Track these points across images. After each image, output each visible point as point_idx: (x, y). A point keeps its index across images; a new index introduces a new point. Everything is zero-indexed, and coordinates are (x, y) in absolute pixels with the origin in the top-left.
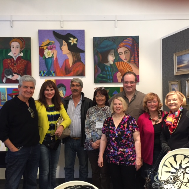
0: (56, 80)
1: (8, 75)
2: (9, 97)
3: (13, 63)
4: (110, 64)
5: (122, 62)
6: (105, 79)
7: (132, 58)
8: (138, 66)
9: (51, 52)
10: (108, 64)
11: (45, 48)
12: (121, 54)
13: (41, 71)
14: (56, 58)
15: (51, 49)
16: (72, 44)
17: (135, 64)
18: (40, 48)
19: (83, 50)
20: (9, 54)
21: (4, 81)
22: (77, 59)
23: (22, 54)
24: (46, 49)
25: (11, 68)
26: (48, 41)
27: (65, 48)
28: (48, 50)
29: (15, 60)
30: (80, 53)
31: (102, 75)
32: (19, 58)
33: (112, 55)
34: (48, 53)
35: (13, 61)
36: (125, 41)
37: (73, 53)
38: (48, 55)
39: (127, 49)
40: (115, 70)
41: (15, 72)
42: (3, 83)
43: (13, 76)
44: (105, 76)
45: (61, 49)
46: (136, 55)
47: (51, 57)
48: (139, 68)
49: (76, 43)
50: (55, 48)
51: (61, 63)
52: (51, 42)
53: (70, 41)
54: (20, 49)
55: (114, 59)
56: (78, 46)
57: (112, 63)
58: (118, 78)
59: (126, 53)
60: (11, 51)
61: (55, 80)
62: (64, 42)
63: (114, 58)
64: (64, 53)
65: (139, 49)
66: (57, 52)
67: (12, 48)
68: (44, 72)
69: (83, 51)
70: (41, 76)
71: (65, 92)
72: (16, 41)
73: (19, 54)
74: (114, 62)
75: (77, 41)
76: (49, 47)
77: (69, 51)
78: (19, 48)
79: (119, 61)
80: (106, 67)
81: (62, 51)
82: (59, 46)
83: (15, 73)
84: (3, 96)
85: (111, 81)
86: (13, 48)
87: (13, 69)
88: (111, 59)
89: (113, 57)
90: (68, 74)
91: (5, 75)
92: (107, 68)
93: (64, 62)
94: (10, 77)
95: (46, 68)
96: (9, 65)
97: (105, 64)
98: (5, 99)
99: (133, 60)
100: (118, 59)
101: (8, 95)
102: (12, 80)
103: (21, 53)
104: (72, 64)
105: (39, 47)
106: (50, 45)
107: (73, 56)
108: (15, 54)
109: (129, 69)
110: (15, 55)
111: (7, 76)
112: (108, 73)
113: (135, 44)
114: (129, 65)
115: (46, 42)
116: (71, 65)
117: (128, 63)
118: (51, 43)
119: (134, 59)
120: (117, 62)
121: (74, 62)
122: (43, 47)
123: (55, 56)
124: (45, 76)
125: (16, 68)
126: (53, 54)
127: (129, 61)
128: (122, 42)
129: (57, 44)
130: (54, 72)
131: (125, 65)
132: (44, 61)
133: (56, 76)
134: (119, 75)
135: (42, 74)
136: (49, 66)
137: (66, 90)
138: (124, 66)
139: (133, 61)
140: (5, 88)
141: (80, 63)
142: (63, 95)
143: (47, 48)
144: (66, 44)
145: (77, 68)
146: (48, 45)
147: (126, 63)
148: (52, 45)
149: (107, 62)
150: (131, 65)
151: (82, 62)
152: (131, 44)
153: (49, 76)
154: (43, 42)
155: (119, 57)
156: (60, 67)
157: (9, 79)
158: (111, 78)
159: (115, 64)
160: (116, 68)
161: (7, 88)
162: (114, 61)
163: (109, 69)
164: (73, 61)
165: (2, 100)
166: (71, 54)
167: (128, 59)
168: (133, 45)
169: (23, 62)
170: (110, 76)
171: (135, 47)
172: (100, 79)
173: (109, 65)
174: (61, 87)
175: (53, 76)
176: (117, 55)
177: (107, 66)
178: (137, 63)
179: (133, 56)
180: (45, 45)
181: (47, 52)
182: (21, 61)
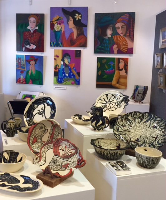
0: (63, 50)
1: (27, 45)
2: (27, 62)
3: (30, 35)
4: (108, 38)
5: (119, 36)
6: (103, 51)
7: (128, 32)
8: (132, 40)
9: (60, 26)
10: (106, 38)
11: (55, 22)
12: (118, 29)
13: (52, 42)
14: (64, 32)
15: (60, 24)
16: (77, 19)
17: (130, 37)
19: (86, 25)
20: (27, 28)
21: (24, 49)
22: (80, 33)
23: (37, 28)
24: (56, 24)
25: (29, 39)
26: (57, 17)
27: (71, 23)
28: (58, 24)
29: (32, 32)
30: (84, 27)
31: (100, 47)
32: (35, 31)
33: (110, 29)
34: (57, 27)
35: (30, 33)
36: (122, 16)
37: (77, 27)
38: (58, 29)
39: (123, 24)
40: (112, 42)
41: (32, 42)
42: (23, 51)
44: (103, 48)
45: (68, 24)
46: (132, 30)
47: (60, 31)
48: (133, 41)
49: (80, 18)
51: (67, 36)
52: (60, 18)
53: (75, 17)
54: (36, 23)
55: (112, 33)
56: (82, 21)
57: (110, 36)
58: (114, 50)
59: (123, 27)
60: (29, 25)
61: (62, 50)
62: (70, 17)
63: (112, 32)
64: (70, 27)
66: (65, 27)
67: (30, 23)
68: (53, 43)
70: (51, 46)
71: (69, 60)
72: (33, 17)
73: (35, 28)
74: (111, 36)
75: (81, 17)
76: (58, 22)
77: (74, 26)
78: (35, 23)
79: (116, 35)
81: (69, 25)
84: (22, 61)
85: (108, 53)
86: (31, 22)
87: (30, 40)
88: (109, 33)
89: (111, 32)
91: (24, 45)
92: (106, 41)
93: (70, 35)
94: (28, 47)
95: (55, 40)
96: (28, 37)
97: (104, 37)
98: (23, 64)
99: (128, 34)
100: (115, 33)
102: (29, 49)
103: (36, 27)
104: (76, 37)
105: (51, 22)
106: (59, 20)
107: (77, 29)
109: (124, 42)
110: (32, 29)
111: (25, 46)
112: (106, 45)
113: (131, 20)
115: (56, 18)
116: (75, 38)
117: (124, 36)
119: (130, 33)
120: (114, 35)
121: (78, 35)
122: (53, 22)
123: (63, 30)
124: (54, 46)
125: (32, 39)
127: (125, 35)
128: (120, 18)
129: (65, 20)
130: (61, 44)
131: (121, 39)
132: (54, 33)
133: (63, 46)
134: (115, 47)
135: (52, 45)
136: (58, 38)
137: (70, 59)
138: (120, 40)
139: (128, 35)
140: (24, 55)
141: (83, 36)
142: (68, 63)
143: (56, 23)
144: (72, 19)
145: (80, 41)
146: (57, 20)
148: (61, 21)
150: (126, 38)
151: (85, 35)
152: (128, 19)
153: (57, 46)
154: (54, 17)
155: (116, 31)
156: (67, 39)
157: (27, 48)
158: (108, 49)
159: (113, 37)
160: (113, 41)
161: (26, 55)
162: (112, 35)
163: (107, 42)
164: (77, 34)
166: (76, 28)
169: (38, 34)
170: (107, 48)
171: (131, 23)
172: (99, 50)
173: (107, 38)
174: (67, 56)
175: (60, 46)
177: (106, 39)
178: (132, 37)
179: (129, 30)
180: (55, 20)
181: (56, 26)
182: (36, 33)
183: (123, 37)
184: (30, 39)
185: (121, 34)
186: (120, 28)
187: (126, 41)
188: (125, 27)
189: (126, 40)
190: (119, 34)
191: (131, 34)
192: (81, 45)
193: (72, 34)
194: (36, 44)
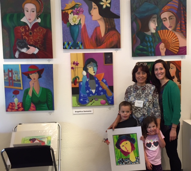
0: (85, 53)
1: (22, 48)
2: (25, 76)
3: (28, 31)
4: (152, 33)
5: (166, 30)
6: (145, 52)
7: (179, 25)
8: (185, 35)
9: (78, 18)
10: (149, 33)
11: (69, 12)
12: (165, 21)
13: (65, 43)
14: (85, 25)
15: (77, 14)
16: (104, 7)
17: (182, 32)
18: (64, 12)
19: (118, 15)
20: (22, 20)
22: (110, 27)
23: (39, 20)
24: (71, 14)
25: (25, 39)
26: (73, 3)
27: (95, 12)
28: (74, 15)
29: (30, 27)
30: (115, 19)
31: (141, 47)
32: (36, 25)
33: (154, 21)
34: (73, 19)
35: (27, 29)
36: (169, 3)
37: (105, 18)
38: (74, 22)
39: (172, 14)
40: (157, 40)
41: (31, 43)
42: (15, 58)
43: (28, 48)
44: (145, 48)
45: (90, 14)
46: (183, 22)
47: (78, 24)
48: (186, 37)
49: (109, 5)
50: (83, 12)
51: (90, 32)
52: (77, 4)
53: (102, 3)
54: (37, 13)
55: (156, 27)
56: (111, 10)
57: (154, 31)
58: (161, 50)
59: (171, 18)
60: (24, 15)
61: (83, 53)
63: (157, 25)
64: (94, 18)
65: (186, 14)
66: (85, 18)
67: (25, 12)
68: (68, 44)
69: (118, 17)
70: (65, 48)
71: (96, 68)
72: (31, 3)
73: (35, 20)
74: (156, 31)
75: (110, 4)
76: (74, 11)
77: (100, 17)
78: (35, 12)
79: (163, 30)
80: (146, 37)
81: (92, 16)
82: (88, 9)
83: (31, 45)
84: (16, 75)
85: (153, 54)
86: (27, 11)
87: (28, 40)
88: (153, 26)
89: (155, 25)
90: (99, 46)
91: (18, 48)
92: (148, 38)
93: (94, 31)
94: (24, 50)
95: (71, 38)
96: (23, 35)
97: (145, 33)
98: (19, 79)
99: (179, 28)
100: (161, 27)
101: (22, 73)
102: (27, 54)
103: (38, 18)
104: (104, 33)
105: (62, 11)
106: (76, 9)
107: (106, 22)
108: (30, 19)
109: (174, 39)
110: (30, 21)
111: (20, 49)
112: (149, 44)
113: (182, 8)
114: (175, 34)
115: (70, 5)
116: (103, 35)
117: (173, 31)
118: (77, 6)
119: (181, 26)
120: (160, 30)
121: (107, 31)
122: (66, 11)
123: (82, 23)
124: (70, 48)
125: (31, 38)
126: (80, 20)
128: (166, 5)
129: (85, 7)
130: (82, 44)
131: (169, 34)
132: (68, 29)
133: (85, 48)
134: (162, 46)
135: (67, 46)
136: (76, 35)
137: (97, 66)
138: (169, 36)
139: (179, 30)
140: (18, 65)
141: (114, 32)
142: (94, 72)
143: (72, 12)
144: (96, 7)
145: (111, 39)
146: (73, 8)
147: (170, 31)
148: (78, 9)
149: (148, 30)
150: (177, 34)
151: (117, 31)
152: (177, 7)
153: (75, 48)
154: (67, 4)
155: (163, 23)
156: (90, 37)
157: (23, 53)
158: (153, 50)
159: (158, 33)
160: (159, 38)
161: (21, 65)
162: (157, 29)
163: (151, 39)
164: (106, 29)
165: (15, 81)
166: (103, 20)
167: (173, 27)
168: (179, 9)
169: (42, 30)
170: (151, 48)
171: (182, 12)
172: (139, 52)
173: (151, 35)
174: (91, 63)
175: (80, 48)
176: (160, 21)
177: (148, 36)
178: (184, 32)
179: (180, 23)
180: (69, 8)
181: (72, 17)
182: (38, 29)
183: (171, 32)
184: (27, 38)
185: (169, 27)
186: (167, 20)
187: (176, 38)
188: (175, 18)
189: (176, 36)
190: (166, 28)
191: (182, 28)
192: (113, 45)
193: (97, 29)
194: (38, 45)
